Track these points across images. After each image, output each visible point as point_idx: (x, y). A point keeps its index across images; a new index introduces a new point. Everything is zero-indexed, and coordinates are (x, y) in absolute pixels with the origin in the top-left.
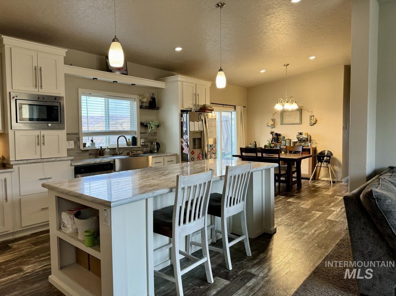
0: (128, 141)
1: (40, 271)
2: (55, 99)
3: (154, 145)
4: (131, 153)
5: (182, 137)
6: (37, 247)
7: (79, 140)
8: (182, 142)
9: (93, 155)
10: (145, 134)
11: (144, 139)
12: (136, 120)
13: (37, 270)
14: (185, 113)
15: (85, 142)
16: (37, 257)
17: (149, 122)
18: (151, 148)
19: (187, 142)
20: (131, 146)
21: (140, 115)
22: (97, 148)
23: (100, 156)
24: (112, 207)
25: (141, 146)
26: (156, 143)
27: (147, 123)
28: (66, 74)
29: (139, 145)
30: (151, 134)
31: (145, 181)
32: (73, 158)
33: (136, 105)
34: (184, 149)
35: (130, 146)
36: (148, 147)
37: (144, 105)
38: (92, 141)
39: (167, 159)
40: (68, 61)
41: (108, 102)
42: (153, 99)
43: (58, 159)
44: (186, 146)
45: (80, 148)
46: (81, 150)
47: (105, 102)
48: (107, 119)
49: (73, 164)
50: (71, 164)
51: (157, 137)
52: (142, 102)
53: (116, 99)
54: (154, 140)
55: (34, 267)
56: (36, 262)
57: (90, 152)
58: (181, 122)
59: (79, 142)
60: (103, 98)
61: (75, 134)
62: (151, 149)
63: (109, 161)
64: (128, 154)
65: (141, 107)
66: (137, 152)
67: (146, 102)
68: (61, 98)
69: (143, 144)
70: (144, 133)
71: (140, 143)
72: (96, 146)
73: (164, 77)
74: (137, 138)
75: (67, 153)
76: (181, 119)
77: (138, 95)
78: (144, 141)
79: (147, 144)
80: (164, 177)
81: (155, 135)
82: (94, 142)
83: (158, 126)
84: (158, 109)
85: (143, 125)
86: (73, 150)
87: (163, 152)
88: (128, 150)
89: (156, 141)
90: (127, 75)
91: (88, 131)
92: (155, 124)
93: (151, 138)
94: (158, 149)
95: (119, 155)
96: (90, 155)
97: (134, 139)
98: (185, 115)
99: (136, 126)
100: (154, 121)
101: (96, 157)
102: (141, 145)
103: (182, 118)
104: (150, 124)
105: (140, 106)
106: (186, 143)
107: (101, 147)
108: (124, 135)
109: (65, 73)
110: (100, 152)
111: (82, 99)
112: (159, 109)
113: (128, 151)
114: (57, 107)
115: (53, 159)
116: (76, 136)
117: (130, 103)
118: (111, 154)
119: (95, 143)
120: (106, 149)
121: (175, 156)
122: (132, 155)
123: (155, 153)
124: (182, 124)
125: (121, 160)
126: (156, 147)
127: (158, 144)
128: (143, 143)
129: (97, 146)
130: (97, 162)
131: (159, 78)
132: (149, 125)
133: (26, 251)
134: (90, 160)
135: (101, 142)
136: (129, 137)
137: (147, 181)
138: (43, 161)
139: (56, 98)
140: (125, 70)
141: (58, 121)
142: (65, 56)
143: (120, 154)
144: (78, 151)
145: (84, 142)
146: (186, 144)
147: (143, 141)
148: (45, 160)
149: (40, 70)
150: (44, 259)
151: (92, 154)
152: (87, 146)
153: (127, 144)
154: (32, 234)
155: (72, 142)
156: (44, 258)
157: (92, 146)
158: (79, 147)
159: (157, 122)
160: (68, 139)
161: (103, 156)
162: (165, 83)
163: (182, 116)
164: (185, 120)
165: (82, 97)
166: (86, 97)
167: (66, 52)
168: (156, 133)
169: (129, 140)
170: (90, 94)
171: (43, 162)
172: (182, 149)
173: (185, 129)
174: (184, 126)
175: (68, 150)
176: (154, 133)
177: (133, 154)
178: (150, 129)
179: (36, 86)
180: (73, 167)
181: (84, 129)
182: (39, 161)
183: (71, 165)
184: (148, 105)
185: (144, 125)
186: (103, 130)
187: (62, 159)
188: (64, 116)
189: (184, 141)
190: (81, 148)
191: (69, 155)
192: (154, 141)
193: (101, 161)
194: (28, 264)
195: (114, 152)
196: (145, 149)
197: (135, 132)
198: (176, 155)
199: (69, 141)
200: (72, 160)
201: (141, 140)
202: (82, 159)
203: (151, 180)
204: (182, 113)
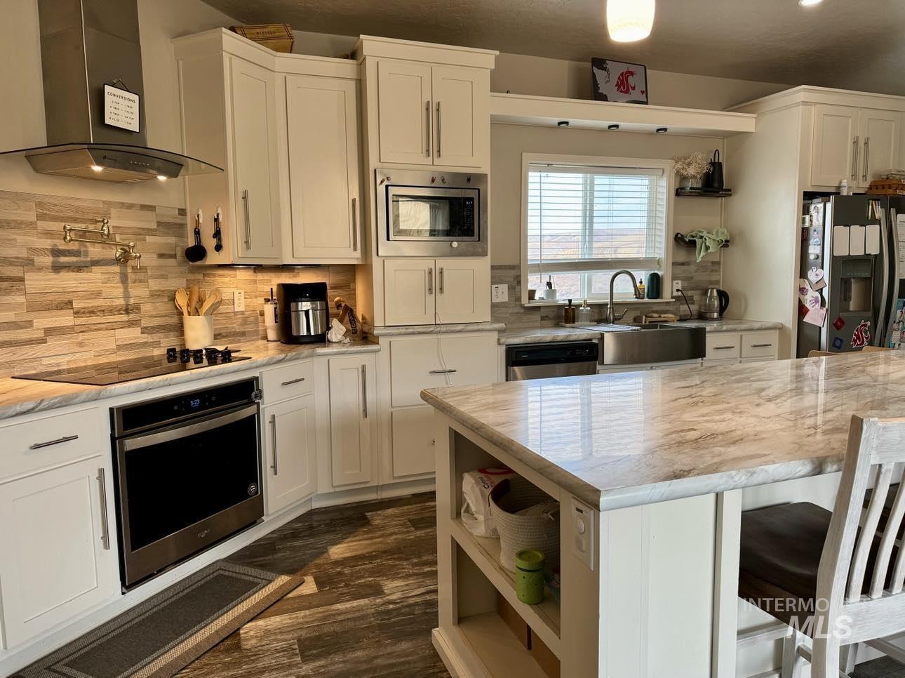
0: (638, 284)
1: (416, 604)
2: (469, 180)
3: (711, 297)
4: (644, 317)
5: (803, 274)
6: (419, 533)
7: (519, 283)
8: (802, 290)
9: (550, 319)
10: (686, 267)
11: (682, 280)
12: (664, 227)
13: (412, 601)
14: (820, 200)
15: (533, 289)
16: (415, 560)
17: (700, 232)
18: (700, 308)
19: (822, 289)
20: (646, 300)
21: (675, 214)
22: (561, 302)
23: (567, 322)
24: (603, 511)
25: (674, 300)
26: (718, 291)
27: (693, 237)
28: (495, 116)
29: (667, 295)
30: (702, 267)
31: (707, 415)
32: (502, 325)
33: (665, 186)
34: (808, 310)
35: (643, 298)
36: (693, 303)
37: (690, 184)
38: (549, 284)
39: (751, 339)
40: (500, 84)
41: (592, 184)
42: (716, 166)
43: (470, 328)
44: (816, 302)
45: (521, 301)
46: (523, 306)
47: (585, 184)
48: (587, 228)
49: (503, 340)
50: (499, 339)
51: (720, 275)
52: (683, 178)
53: (613, 174)
54: (711, 282)
55: (406, 588)
56: (411, 576)
57: (543, 313)
58: (803, 229)
59: (519, 287)
60: (581, 175)
61: (509, 269)
62: (703, 308)
63: (589, 337)
64: (637, 320)
65: (679, 192)
66: (663, 316)
67: (694, 177)
68: (481, 178)
69: (680, 293)
70: (683, 264)
71: (672, 292)
72: (557, 298)
73: (756, 99)
74: (662, 279)
75: (491, 313)
76: (804, 219)
77: (673, 159)
78: (682, 287)
79: (690, 293)
80: (771, 406)
81: (716, 271)
82: (553, 288)
83: (726, 244)
84: (728, 193)
85: (684, 243)
86: (506, 307)
87: (739, 319)
88: (635, 309)
89: (717, 286)
90: (646, 103)
91: (541, 260)
92: (718, 239)
93: (701, 277)
94: (722, 309)
95: (613, 323)
96: (543, 318)
97: (656, 281)
98: (817, 207)
99: (663, 246)
100: (715, 230)
101: (557, 325)
102: (672, 297)
103: (807, 217)
104: (702, 237)
105: (677, 190)
106: (818, 294)
107: (570, 301)
108: (629, 270)
109: (491, 115)
110: (567, 314)
111: (530, 180)
112: (730, 195)
113: (637, 313)
114: (472, 199)
115: (460, 327)
116: (513, 273)
117: (650, 182)
118: (593, 318)
119: (555, 290)
120: (581, 306)
121: (778, 331)
122: (647, 323)
123: (713, 319)
124: (805, 236)
125: (619, 336)
126: (716, 303)
127: (723, 295)
128: (678, 290)
129: (561, 299)
130: (559, 339)
131: (736, 104)
132: (698, 241)
133: (396, 539)
134: (543, 331)
135: (571, 289)
136: (642, 276)
137: (717, 418)
138: (439, 329)
139: (469, 178)
140: (643, 92)
141: (473, 235)
142: (493, 68)
143: (616, 320)
144: (516, 310)
145: (530, 287)
146: (817, 298)
147: (679, 285)
148: (443, 329)
149: (438, 110)
150: (428, 572)
151: (547, 317)
152: (537, 297)
153: (636, 294)
154: (414, 495)
155: (504, 288)
156: (429, 569)
157: (548, 299)
158: (519, 299)
159: (723, 233)
160: (495, 281)
161: (574, 323)
162: (755, 115)
163: (806, 210)
164: (817, 221)
165: (530, 174)
166: (538, 174)
167: (497, 58)
168: (718, 263)
169: (641, 282)
170: (548, 165)
171: (439, 332)
172: (802, 310)
173: (814, 250)
174: (812, 241)
175: (494, 306)
176: (713, 263)
177: (650, 322)
178: (702, 254)
179: (428, 151)
180: (504, 348)
181: (533, 255)
182: (431, 329)
183: (499, 344)
184: (699, 186)
185: (684, 241)
186: (575, 257)
187: (480, 327)
188: (486, 222)
189: (808, 287)
190: (522, 303)
191: (495, 319)
192: (710, 286)
193: (567, 336)
194: (395, 577)
195: (601, 313)
196: (684, 308)
197: (659, 262)
198: (781, 328)
199: (497, 286)
200: (500, 331)
201: (675, 282)
202: (526, 329)
203: (728, 416)
204: (808, 202)
